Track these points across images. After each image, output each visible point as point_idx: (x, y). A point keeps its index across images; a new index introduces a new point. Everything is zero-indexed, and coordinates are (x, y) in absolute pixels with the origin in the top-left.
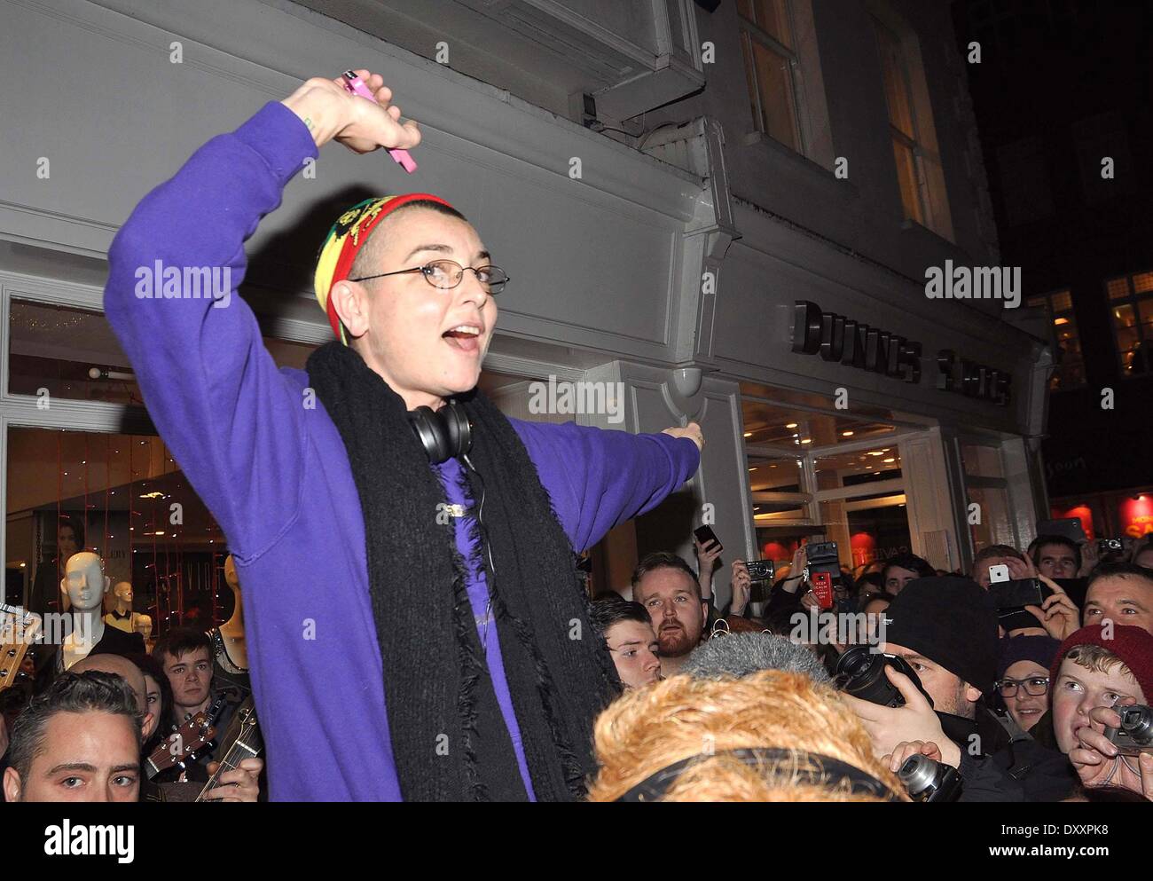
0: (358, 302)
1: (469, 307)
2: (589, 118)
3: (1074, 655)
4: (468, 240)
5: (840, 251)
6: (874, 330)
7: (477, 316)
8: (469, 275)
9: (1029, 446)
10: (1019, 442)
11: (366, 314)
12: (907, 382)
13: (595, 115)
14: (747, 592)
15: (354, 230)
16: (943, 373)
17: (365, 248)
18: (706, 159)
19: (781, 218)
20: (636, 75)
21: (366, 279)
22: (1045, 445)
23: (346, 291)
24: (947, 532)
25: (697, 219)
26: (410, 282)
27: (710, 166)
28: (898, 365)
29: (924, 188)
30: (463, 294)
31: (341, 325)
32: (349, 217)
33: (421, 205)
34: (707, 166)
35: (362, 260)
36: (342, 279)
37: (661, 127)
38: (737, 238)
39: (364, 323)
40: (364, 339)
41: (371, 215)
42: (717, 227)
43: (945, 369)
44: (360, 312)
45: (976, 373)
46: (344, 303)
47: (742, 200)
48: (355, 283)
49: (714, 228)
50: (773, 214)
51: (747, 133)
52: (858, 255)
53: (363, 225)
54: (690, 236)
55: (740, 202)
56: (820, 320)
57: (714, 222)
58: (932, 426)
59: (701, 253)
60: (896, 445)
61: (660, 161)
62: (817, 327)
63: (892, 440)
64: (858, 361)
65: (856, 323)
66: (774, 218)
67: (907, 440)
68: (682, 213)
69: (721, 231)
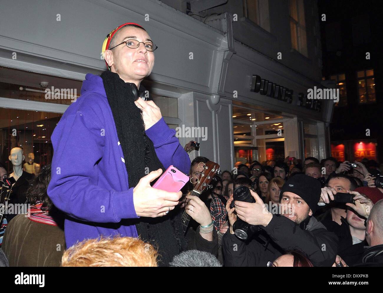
0: (111, 56)
2: (188, 11)
5: (269, 59)
6: (278, 86)
9: (326, 125)
10: (322, 124)
12: (287, 103)
13: (190, 10)
15: (110, 35)
16: (300, 100)
18: (226, 26)
19: (250, 47)
21: (112, 48)
23: (108, 53)
24: (296, 152)
25: (222, 46)
28: (285, 97)
29: (299, 38)
30: (139, 50)
34: (226, 29)
35: (111, 43)
36: (107, 50)
37: (212, 14)
38: (235, 53)
39: (112, 62)
45: (310, 101)
46: (107, 57)
49: (227, 50)
52: (275, 60)
53: (113, 33)
54: (219, 52)
55: (236, 41)
56: (260, 82)
57: (227, 48)
58: (295, 117)
59: (222, 58)
60: (283, 123)
61: (211, 26)
62: (259, 84)
63: (281, 121)
64: (272, 95)
65: (272, 83)
66: (248, 47)
67: (286, 121)
68: (217, 44)
69: (229, 51)
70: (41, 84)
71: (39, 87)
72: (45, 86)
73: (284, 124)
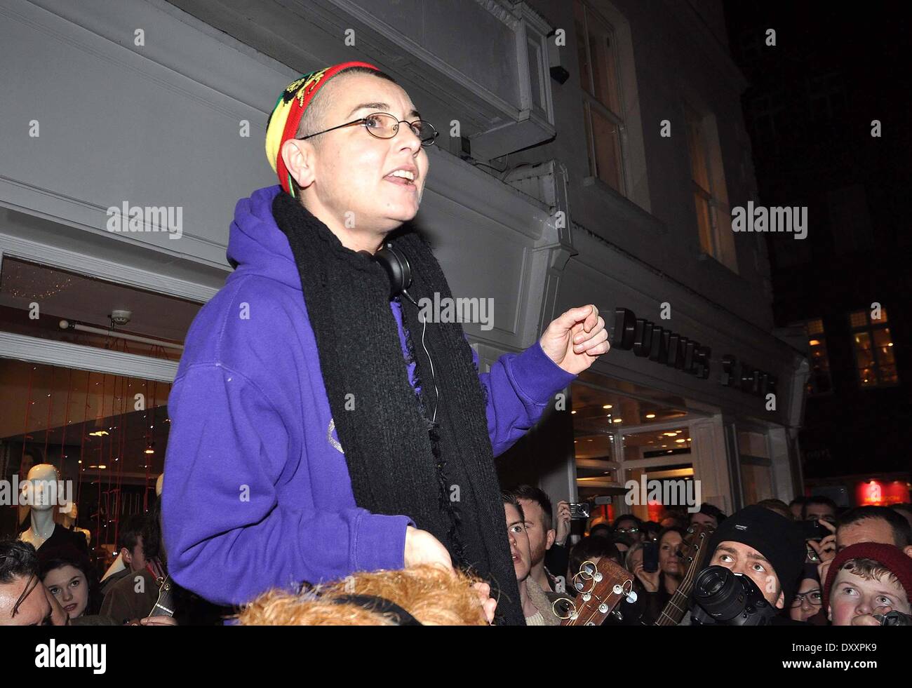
0: (305, 159)
1: (405, 154)
2: (464, 155)
3: (849, 567)
4: (402, 100)
5: (652, 272)
6: (675, 335)
7: (411, 162)
8: (403, 127)
9: (789, 434)
10: (782, 430)
11: (312, 167)
12: (699, 378)
13: (470, 153)
14: (568, 525)
15: (300, 94)
16: (726, 372)
17: (310, 108)
18: (554, 192)
19: (608, 243)
20: (503, 124)
21: (311, 136)
22: (802, 434)
23: (294, 148)
24: (724, 497)
25: (544, 238)
26: (352, 134)
27: (556, 199)
28: (692, 364)
29: (716, 231)
30: (399, 142)
31: (290, 177)
32: (294, 85)
33: (358, 71)
34: (554, 198)
35: (308, 120)
36: (291, 138)
37: (519, 166)
38: (574, 255)
39: (310, 175)
40: (311, 190)
41: (315, 81)
42: (560, 244)
43: (728, 369)
44: (307, 166)
45: (752, 375)
46: (293, 159)
47: (579, 225)
48: (303, 141)
49: (556, 245)
50: (602, 239)
51: (584, 177)
52: (666, 275)
53: (308, 89)
54: (538, 251)
55: (577, 227)
56: (634, 324)
57: (558, 241)
58: (717, 414)
59: (546, 265)
60: (687, 428)
61: (518, 190)
62: (632, 329)
63: (684, 424)
64: (662, 358)
65: (661, 328)
66: (603, 242)
67: (696, 424)
68: (533, 232)
69: (563, 248)
70: (113, 316)
71: (107, 323)
72: (121, 320)
73: (691, 432)
